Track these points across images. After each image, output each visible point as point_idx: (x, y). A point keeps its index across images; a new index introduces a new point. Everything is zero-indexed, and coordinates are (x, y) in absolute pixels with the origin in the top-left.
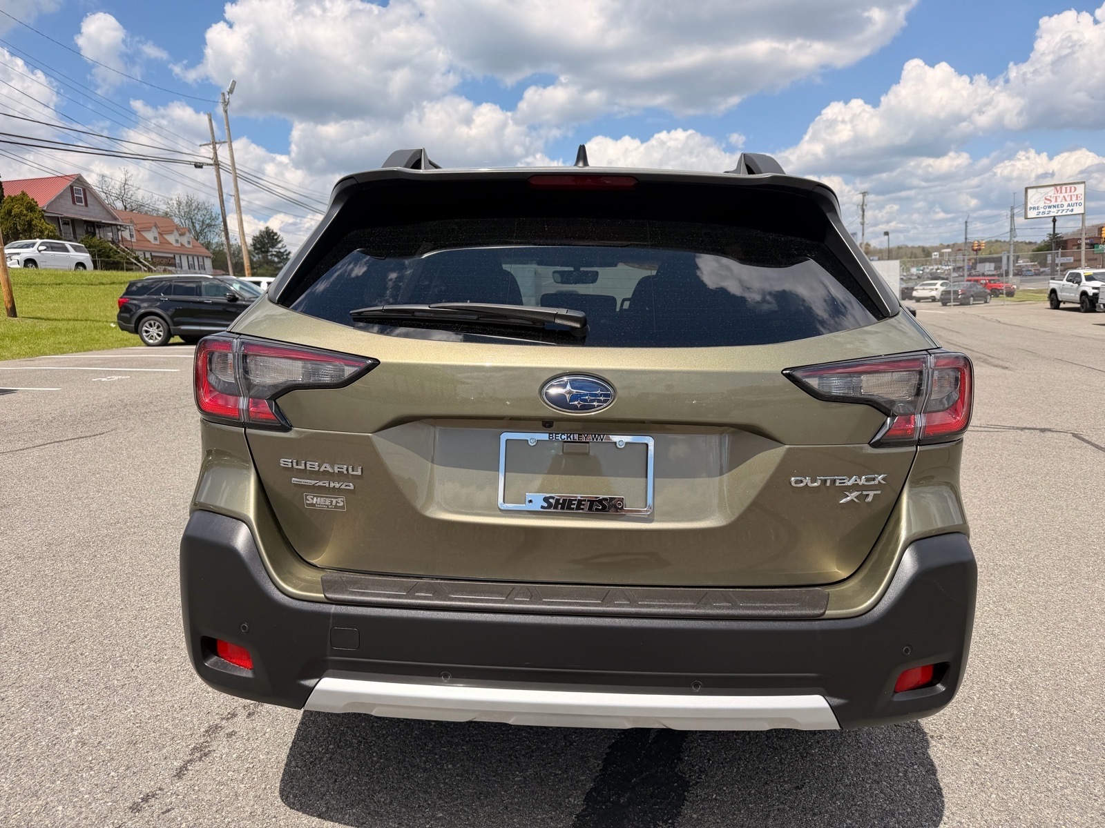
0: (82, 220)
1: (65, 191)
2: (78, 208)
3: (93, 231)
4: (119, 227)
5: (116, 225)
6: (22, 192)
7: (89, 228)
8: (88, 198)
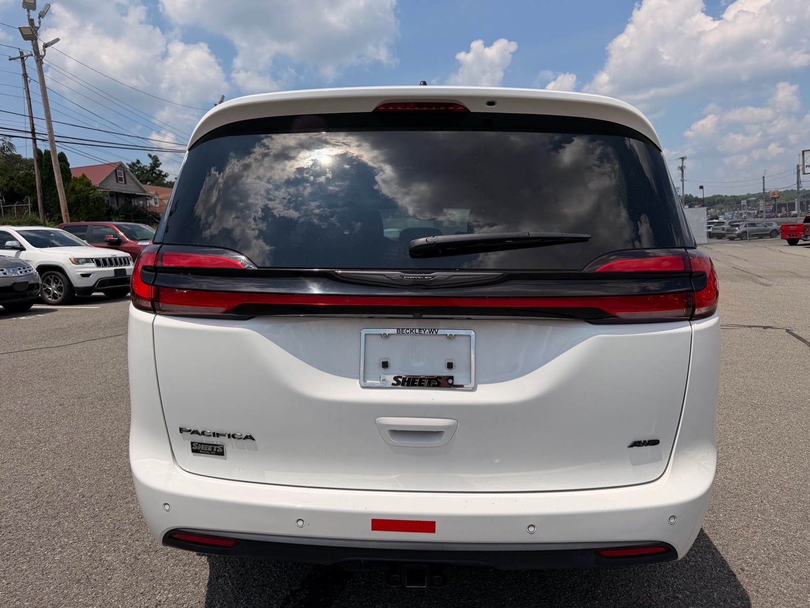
0: (122, 193)
1: (111, 173)
2: (120, 185)
3: (130, 200)
4: (147, 197)
5: (145, 196)
6: (83, 174)
7: (127, 199)
8: (127, 178)
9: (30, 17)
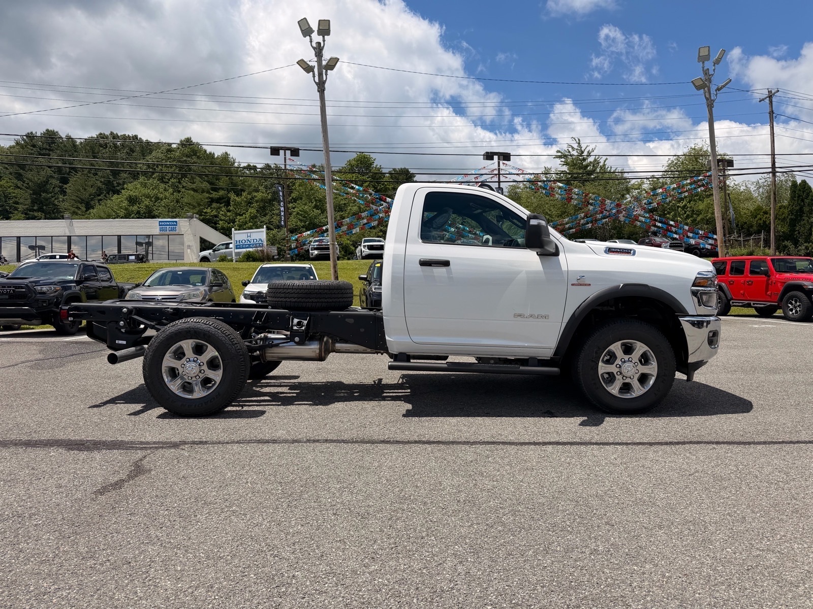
9: (705, 68)
